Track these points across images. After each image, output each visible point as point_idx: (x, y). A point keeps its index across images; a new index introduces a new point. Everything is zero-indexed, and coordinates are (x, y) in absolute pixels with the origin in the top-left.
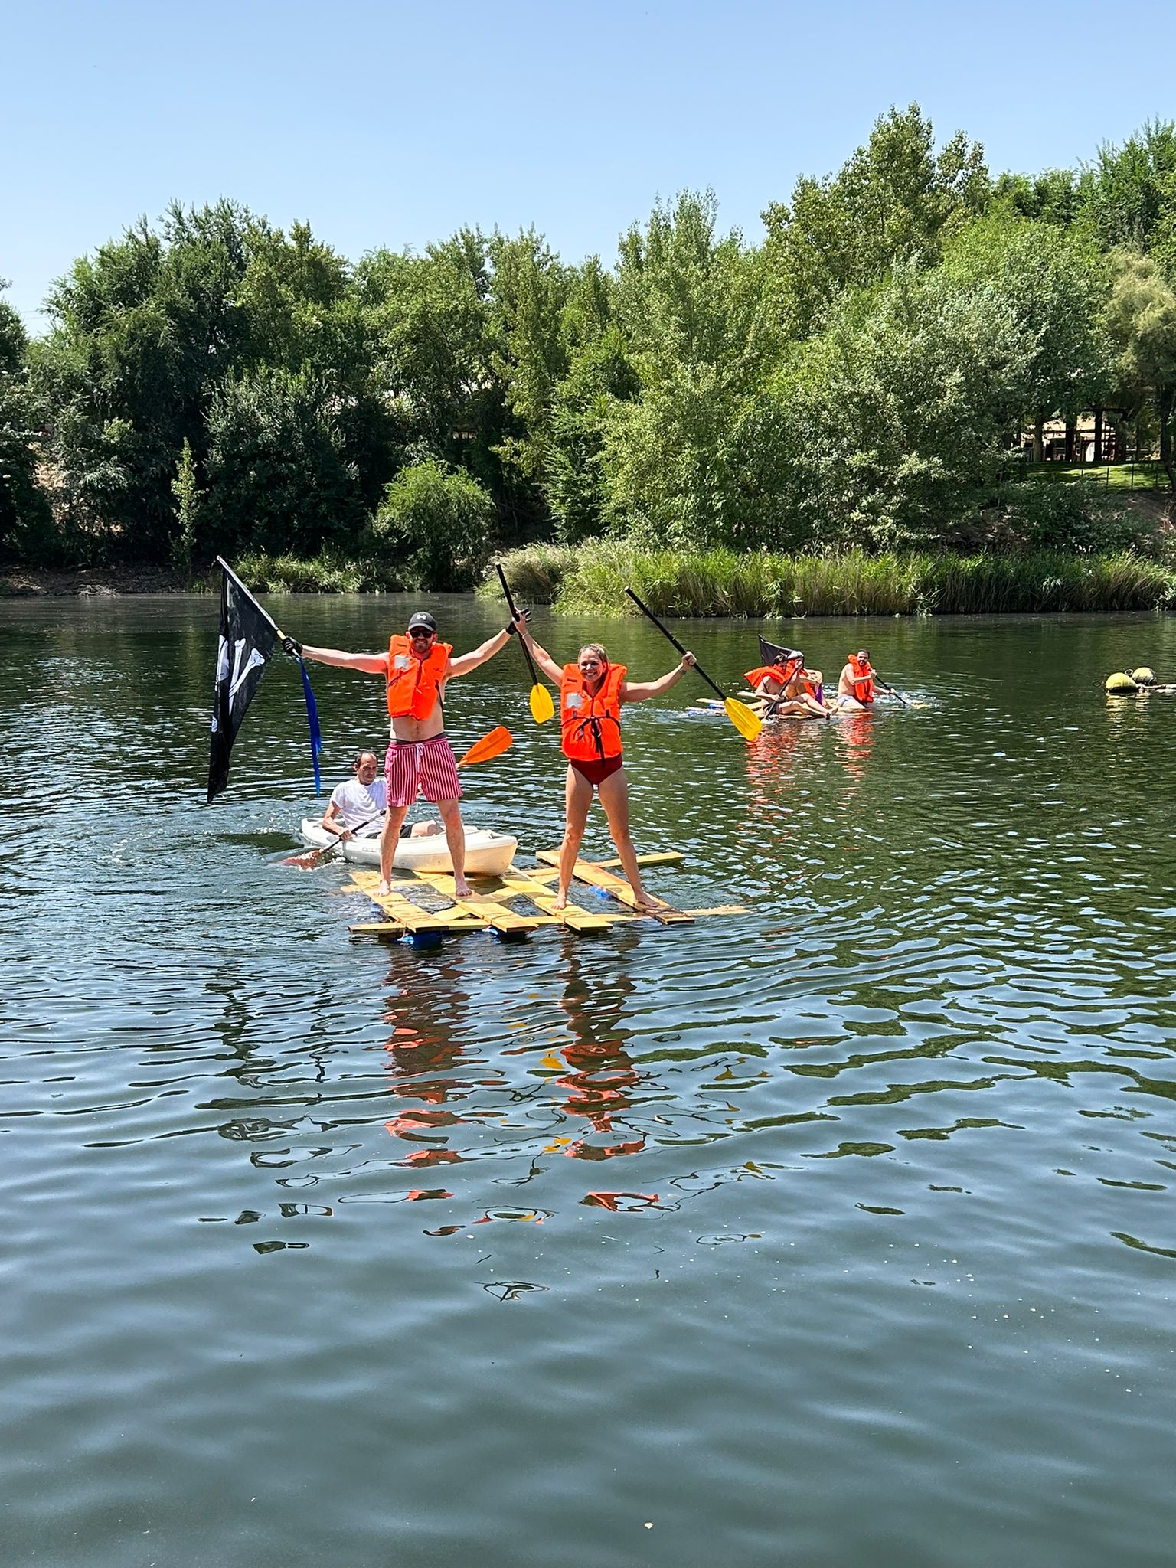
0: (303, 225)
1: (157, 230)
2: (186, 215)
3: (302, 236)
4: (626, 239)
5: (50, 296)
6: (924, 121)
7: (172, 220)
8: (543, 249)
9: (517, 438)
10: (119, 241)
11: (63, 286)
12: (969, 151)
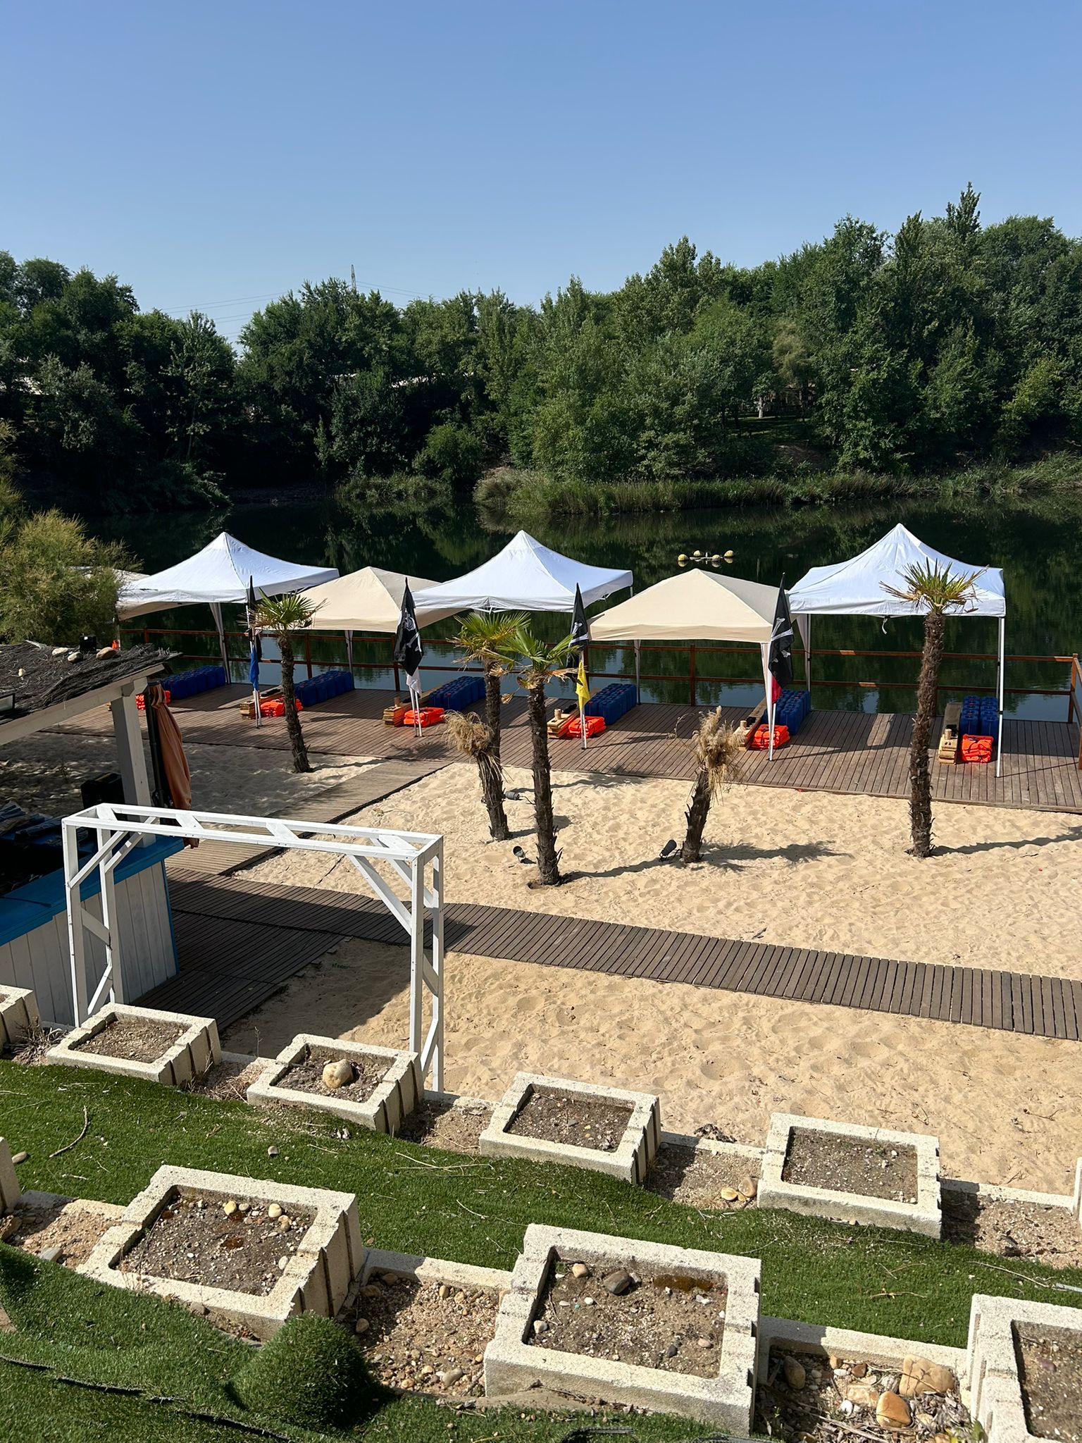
0: (376, 292)
1: (298, 297)
2: (312, 288)
3: (376, 298)
4: (544, 302)
5: (242, 334)
6: (691, 245)
7: (305, 291)
8: (505, 300)
9: (492, 411)
10: (277, 301)
11: (248, 329)
12: (713, 261)
